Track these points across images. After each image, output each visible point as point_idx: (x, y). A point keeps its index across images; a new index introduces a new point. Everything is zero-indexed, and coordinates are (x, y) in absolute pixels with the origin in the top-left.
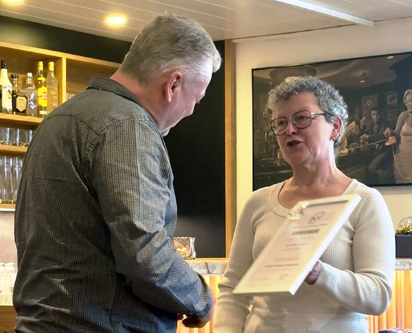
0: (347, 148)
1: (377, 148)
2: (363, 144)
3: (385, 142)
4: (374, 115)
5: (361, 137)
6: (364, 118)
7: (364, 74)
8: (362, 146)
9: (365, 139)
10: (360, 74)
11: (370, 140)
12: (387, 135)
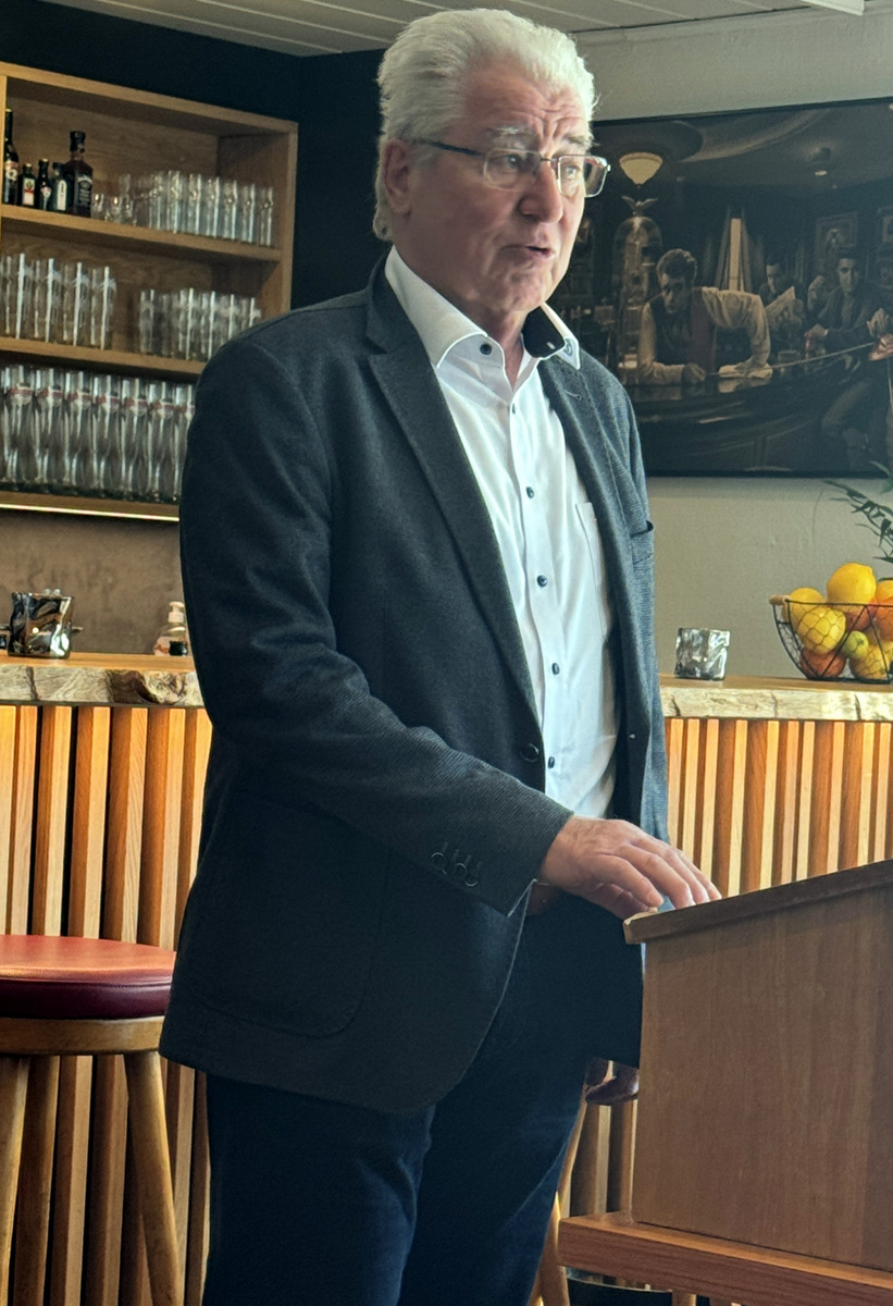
0: (770, 362)
1: (848, 366)
2: (813, 353)
3: (869, 350)
4: (845, 270)
5: (809, 334)
6: (818, 279)
7: (827, 152)
8: (808, 358)
9: (816, 340)
10: (817, 150)
11: (829, 344)
12: (876, 332)
